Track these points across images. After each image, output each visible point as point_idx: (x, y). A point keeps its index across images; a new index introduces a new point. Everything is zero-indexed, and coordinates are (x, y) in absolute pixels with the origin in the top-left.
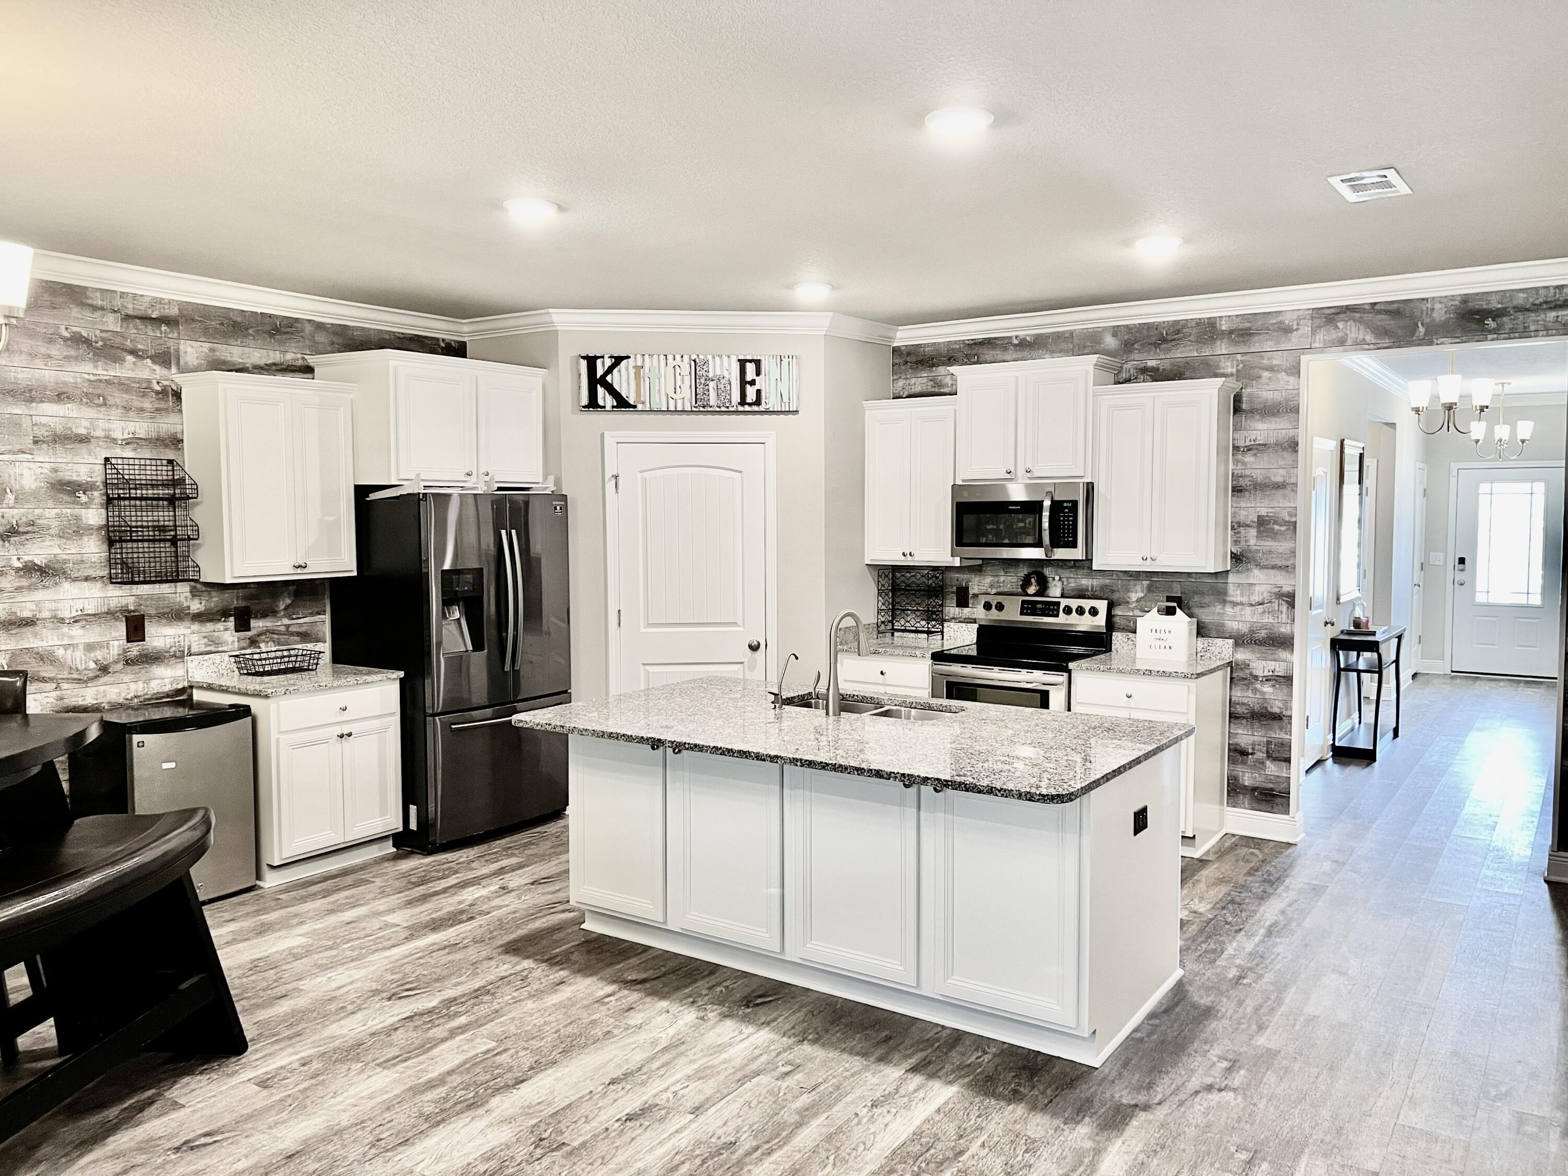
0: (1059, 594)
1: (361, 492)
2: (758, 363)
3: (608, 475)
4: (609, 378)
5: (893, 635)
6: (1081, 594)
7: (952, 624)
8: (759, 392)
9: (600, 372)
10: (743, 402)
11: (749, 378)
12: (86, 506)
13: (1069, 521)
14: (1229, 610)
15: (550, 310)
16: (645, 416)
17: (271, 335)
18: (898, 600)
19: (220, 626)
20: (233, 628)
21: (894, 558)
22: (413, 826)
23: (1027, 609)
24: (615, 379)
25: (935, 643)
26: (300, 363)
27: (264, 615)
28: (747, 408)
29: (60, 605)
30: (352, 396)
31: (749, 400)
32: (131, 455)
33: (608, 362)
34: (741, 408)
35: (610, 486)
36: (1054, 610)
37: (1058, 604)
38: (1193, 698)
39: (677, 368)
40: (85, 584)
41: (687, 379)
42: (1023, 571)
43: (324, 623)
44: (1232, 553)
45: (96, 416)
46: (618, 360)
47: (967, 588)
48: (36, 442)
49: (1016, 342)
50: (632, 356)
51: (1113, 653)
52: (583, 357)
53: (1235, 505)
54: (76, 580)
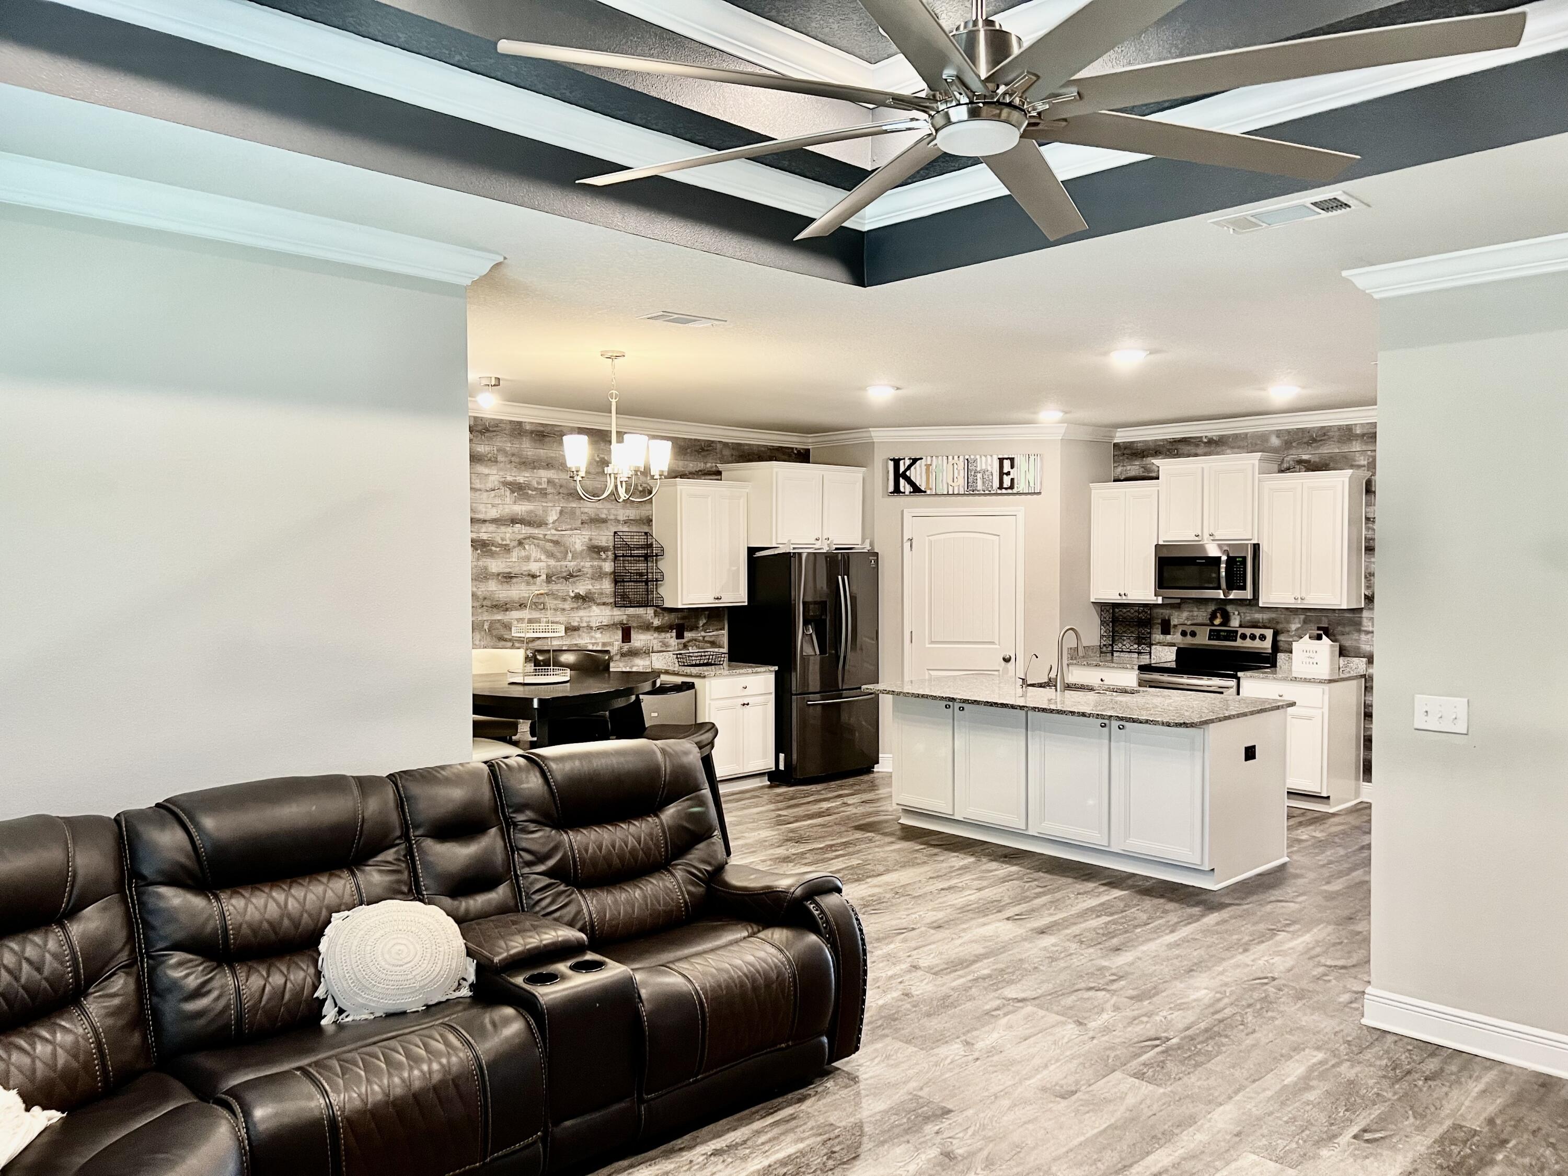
0: (1238, 626)
1: (751, 551)
2: (1012, 460)
3: (905, 539)
4: (908, 473)
5: (1113, 655)
6: (1255, 625)
7: (1159, 648)
8: (1012, 480)
9: (902, 469)
10: (1001, 487)
11: (1005, 471)
12: (605, 560)
13: (1240, 571)
14: (1363, 637)
15: (870, 429)
16: (932, 498)
17: (699, 453)
18: (1117, 629)
19: (668, 635)
20: (675, 636)
21: (1112, 596)
22: (782, 767)
23: (1213, 635)
24: (911, 473)
25: (1145, 660)
26: (714, 469)
27: (691, 630)
28: (1004, 491)
29: (591, 619)
30: (747, 490)
31: (1005, 486)
32: (627, 529)
33: (908, 462)
34: (999, 491)
35: (907, 545)
36: (1233, 636)
37: (1237, 632)
38: (1326, 697)
39: (955, 465)
40: (604, 607)
41: (962, 472)
42: (1211, 608)
43: (723, 636)
44: (1365, 595)
45: (611, 507)
46: (915, 461)
47: (1169, 621)
48: (582, 523)
49: (1205, 440)
50: (924, 458)
51: (1278, 669)
52: (891, 460)
53: (1367, 560)
54: (598, 604)
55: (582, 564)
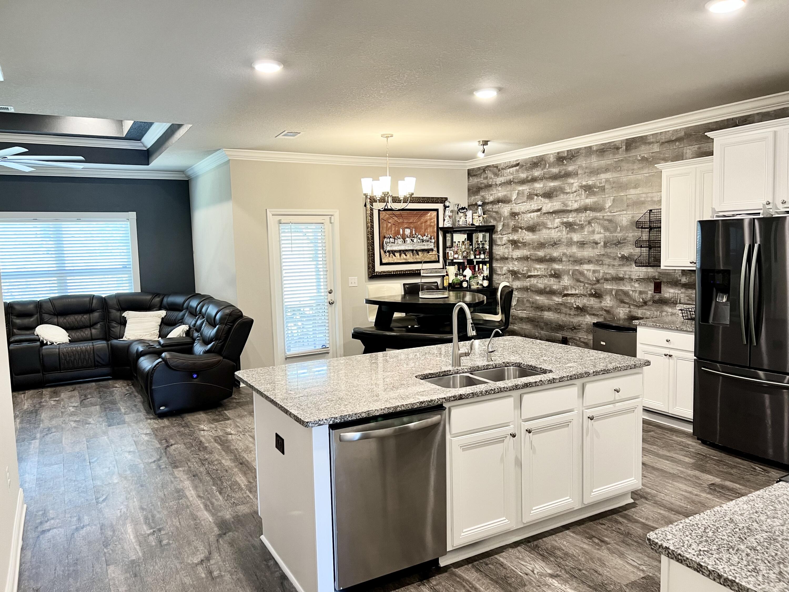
29: (632, 273)
48: (627, 206)
55: (627, 234)
